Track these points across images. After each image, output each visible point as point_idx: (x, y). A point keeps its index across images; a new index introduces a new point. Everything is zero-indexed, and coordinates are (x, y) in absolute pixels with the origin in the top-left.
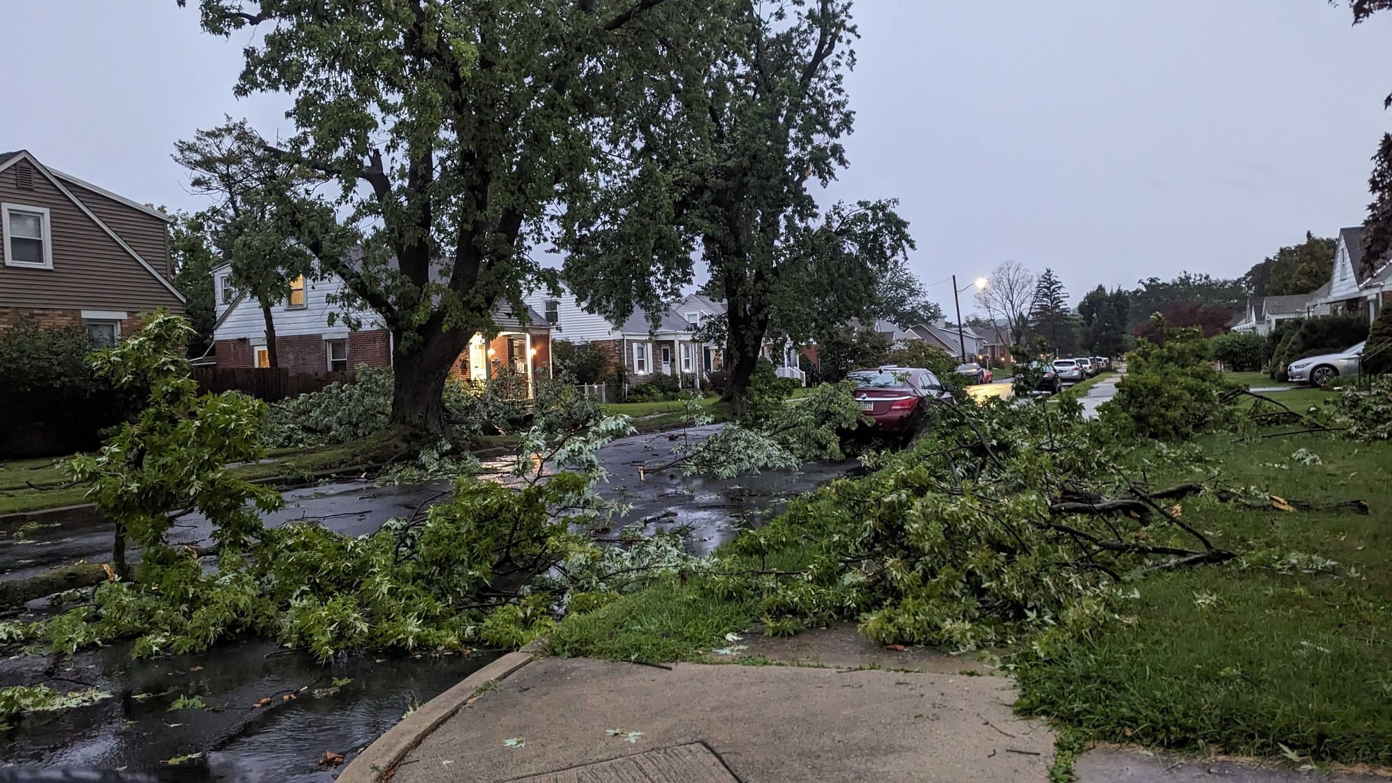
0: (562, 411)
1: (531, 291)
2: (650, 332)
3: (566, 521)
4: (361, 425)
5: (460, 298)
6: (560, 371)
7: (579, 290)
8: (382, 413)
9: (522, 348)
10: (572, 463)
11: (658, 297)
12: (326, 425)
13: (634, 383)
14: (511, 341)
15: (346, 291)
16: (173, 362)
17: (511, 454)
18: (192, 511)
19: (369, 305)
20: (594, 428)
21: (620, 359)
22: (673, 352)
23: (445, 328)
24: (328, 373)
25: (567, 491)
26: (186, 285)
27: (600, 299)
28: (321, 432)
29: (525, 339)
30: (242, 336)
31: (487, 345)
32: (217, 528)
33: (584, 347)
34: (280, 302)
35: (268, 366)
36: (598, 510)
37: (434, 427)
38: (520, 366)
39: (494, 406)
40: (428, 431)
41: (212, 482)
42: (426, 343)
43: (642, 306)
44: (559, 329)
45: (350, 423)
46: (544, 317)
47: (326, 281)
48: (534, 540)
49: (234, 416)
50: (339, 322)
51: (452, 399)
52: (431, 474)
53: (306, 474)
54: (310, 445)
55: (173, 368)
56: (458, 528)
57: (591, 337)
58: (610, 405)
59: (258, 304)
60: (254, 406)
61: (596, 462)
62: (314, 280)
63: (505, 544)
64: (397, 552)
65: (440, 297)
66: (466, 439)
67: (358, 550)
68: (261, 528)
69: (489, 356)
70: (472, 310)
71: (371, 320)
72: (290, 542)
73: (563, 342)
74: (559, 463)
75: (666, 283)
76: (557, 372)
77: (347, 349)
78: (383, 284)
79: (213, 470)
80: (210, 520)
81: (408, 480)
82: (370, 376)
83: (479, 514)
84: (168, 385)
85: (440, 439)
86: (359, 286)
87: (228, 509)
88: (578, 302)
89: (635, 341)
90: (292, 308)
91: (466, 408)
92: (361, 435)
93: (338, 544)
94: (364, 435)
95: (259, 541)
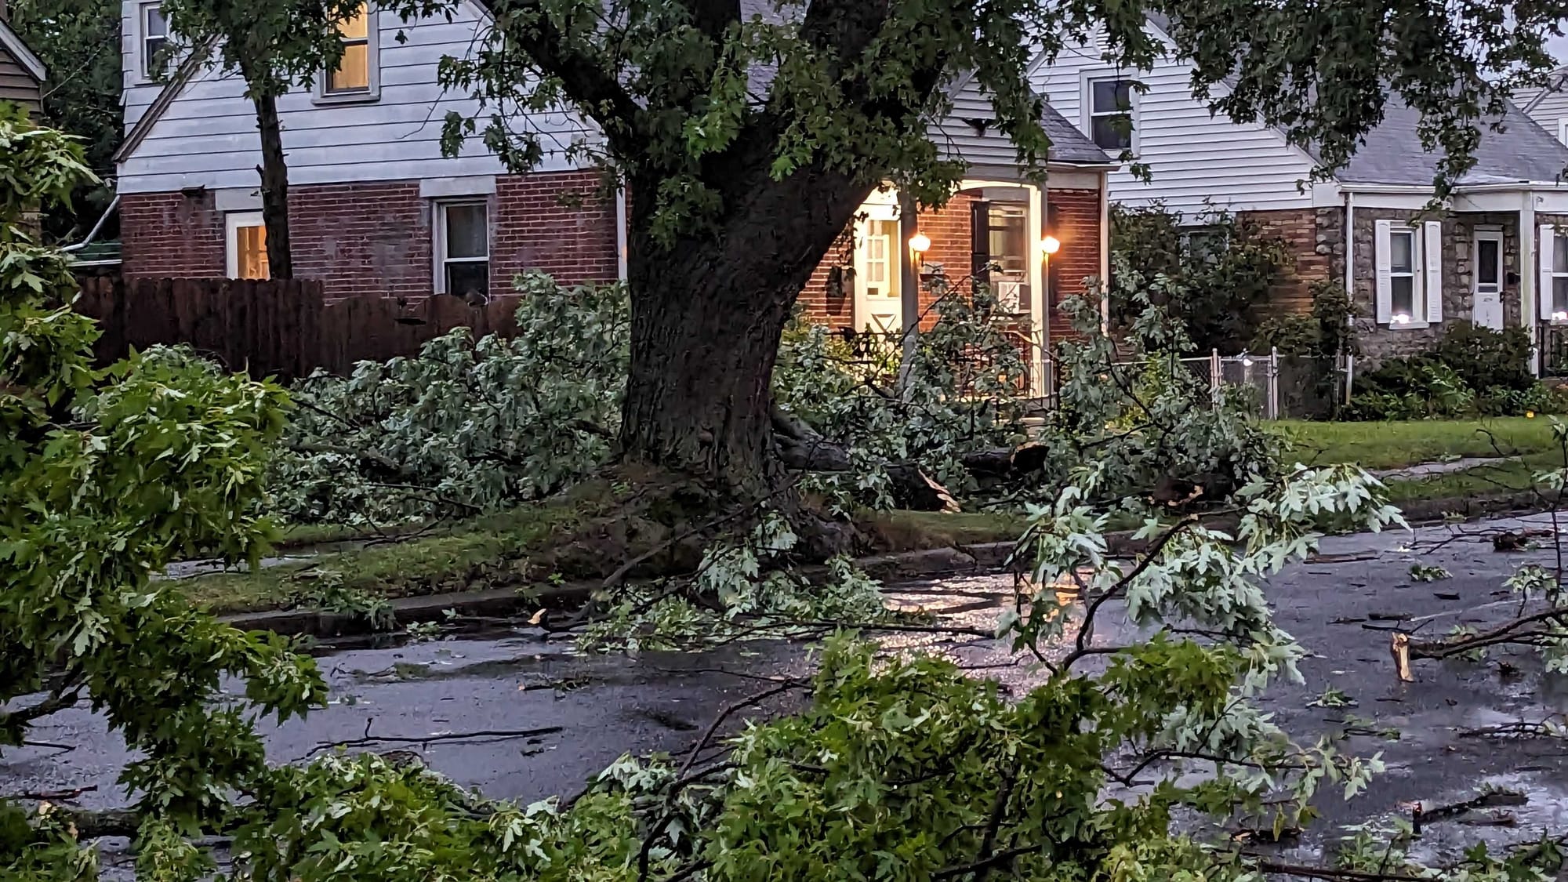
0: (1138, 439)
1: (1052, 45)
2: (1438, 182)
3: (1166, 798)
4: (529, 463)
5: (837, 72)
6: (1135, 309)
7: (1204, 43)
8: (590, 428)
9: (1016, 231)
10: (1186, 611)
11: (1469, 66)
12: (428, 459)
13: (1375, 352)
14: (980, 211)
15: (497, 47)
16: (39, 266)
17: (972, 570)
18: (71, 699)
19: (561, 92)
20: (1263, 504)
21: (1333, 275)
22: (1513, 250)
23: (781, 166)
24: (435, 299)
25: (1169, 702)
26: (43, 28)
27: (1273, 73)
28: (413, 478)
29: (1026, 204)
30: (194, 182)
31: (909, 225)
32: (138, 755)
33: (1213, 233)
34: (307, 81)
35: (263, 273)
36: (1270, 769)
37: (744, 475)
38: (1007, 290)
39: (926, 415)
40: (724, 486)
41: (131, 618)
42: (729, 212)
43: (1411, 98)
44: (1142, 172)
45: (498, 455)
46: (1087, 131)
47: (438, 17)
48: (1061, 853)
49: (197, 426)
50: (473, 144)
51: (798, 390)
52: (734, 624)
53: (373, 606)
54: (383, 517)
55: (36, 283)
56: (830, 799)
57: (1237, 199)
58: (1293, 424)
59: (242, 84)
60: (250, 396)
61: (1264, 613)
62: (404, 15)
63: (969, 856)
64: (643, 860)
65: (770, 71)
66: (840, 518)
67: (534, 846)
68: (257, 764)
69: (913, 257)
70: (869, 110)
71: (566, 140)
72: (339, 810)
73: (1144, 215)
74: (1145, 609)
75: (1498, 18)
76: (1125, 310)
77: (491, 229)
78: (603, 27)
79: (134, 583)
80: (120, 731)
81: (664, 638)
82: (561, 311)
83: (897, 759)
84: (18, 328)
85: (762, 515)
86: (534, 33)
87: (170, 701)
88: (1201, 81)
89: (1384, 213)
90: (337, 99)
91: (839, 419)
92: (527, 492)
93: (475, 826)
94: (539, 494)
95: (248, 800)
